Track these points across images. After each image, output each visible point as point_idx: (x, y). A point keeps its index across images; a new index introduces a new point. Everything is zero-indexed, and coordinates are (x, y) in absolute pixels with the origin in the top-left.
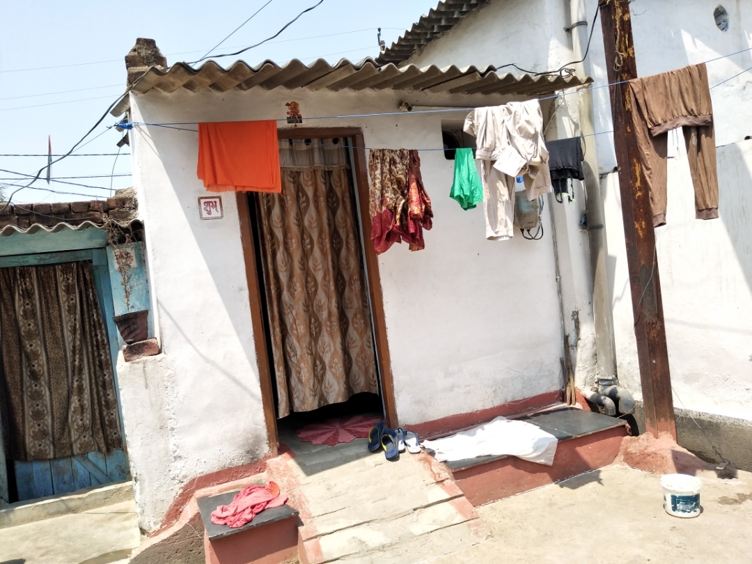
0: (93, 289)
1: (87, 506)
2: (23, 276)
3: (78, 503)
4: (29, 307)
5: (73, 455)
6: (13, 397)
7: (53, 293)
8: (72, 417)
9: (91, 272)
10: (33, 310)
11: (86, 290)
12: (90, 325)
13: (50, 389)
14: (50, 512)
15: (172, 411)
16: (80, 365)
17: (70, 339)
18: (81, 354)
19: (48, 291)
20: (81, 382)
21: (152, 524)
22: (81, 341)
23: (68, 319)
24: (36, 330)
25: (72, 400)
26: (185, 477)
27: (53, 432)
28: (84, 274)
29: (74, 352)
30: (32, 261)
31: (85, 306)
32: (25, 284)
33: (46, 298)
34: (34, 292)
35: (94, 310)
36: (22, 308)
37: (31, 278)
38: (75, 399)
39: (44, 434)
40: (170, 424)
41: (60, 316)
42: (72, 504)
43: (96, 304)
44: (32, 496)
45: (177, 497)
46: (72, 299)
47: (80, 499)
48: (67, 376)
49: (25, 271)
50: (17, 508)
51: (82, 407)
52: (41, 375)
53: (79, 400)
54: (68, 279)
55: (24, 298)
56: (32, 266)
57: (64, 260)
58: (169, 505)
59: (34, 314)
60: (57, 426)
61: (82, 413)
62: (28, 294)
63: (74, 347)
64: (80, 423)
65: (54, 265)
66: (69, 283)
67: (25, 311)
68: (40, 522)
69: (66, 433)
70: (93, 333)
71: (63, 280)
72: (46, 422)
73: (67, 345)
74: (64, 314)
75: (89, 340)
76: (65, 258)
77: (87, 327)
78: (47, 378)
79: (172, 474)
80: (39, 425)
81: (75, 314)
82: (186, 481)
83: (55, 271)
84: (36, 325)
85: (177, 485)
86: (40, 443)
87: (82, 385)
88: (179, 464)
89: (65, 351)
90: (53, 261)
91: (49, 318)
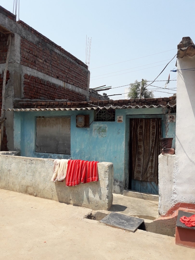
0: (161, 128)
1: (148, 199)
2: (141, 121)
3: (146, 197)
4: (141, 131)
5: (147, 181)
6: (133, 158)
7: (148, 128)
8: (149, 169)
9: (161, 123)
10: (142, 132)
11: (159, 128)
12: (158, 140)
13: (143, 158)
14: (138, 196)
15: (175, 176)
16: (153, 153)
17: (151, 143)
18: (154, 149)
19: (147, 127)
20: (153, 158)
21: (163, 212)
22: (154, 145)
23: (152, 137)
24: (142, 139)
25: (149, 163)
26: (176, 201)
27: (142, 172)
28: (159, 123)
29: (152, 148)
30: (144, 117)
31: (157, 133)
32: (141, 124)
33: (146, 129)
34: (143, 127)
35: (160, 135)
36: (139, 131)
37: (143, 122)
38: (150, 163)
39: (140, 172)
40: (174, 180)
41: (150, 136)
42: (144, 196)
43: (161, 133)
44: (135, 190)
45: (173, 207)
46: (154, 131)
47: (147, 196)
48: (149, 155)
49: (142, 120)
50: (129, 192)
51: (152, 166)
52: (142, 153)
53: (151, 164)
54: (154, 124)
55: (140, 128)
56: (144, 118)
57: (153, 117)
58: (169, 209)
59: (142, 134)
60: (144, 170)
61: (152, 168)
62: (141, 127)
63: (152, 146)
64: (151, 171)
65: (150, 119)
66: (153, 125)
67: (140, 132)
68: (135, 198)
69: (146, 174)
70: (159, 143)
71: (152, 124)
72: (141, 168)
73: (150, 145)
74: (151, 135)
75: (157, 145)
76: (154, 117)
77: (157, 140)
78: (143, 155)
79: (172, 198)
80: (139, 169)
81: (154, 135)
82: (177, 203)
83: (150, 121)
84: (142, 137)
85: (173, 203)
86: (138, 174)
87: (153, 159)
88: (175, 196)
89: (149, 147)
90: (150, 117)
91: (146, 136)
